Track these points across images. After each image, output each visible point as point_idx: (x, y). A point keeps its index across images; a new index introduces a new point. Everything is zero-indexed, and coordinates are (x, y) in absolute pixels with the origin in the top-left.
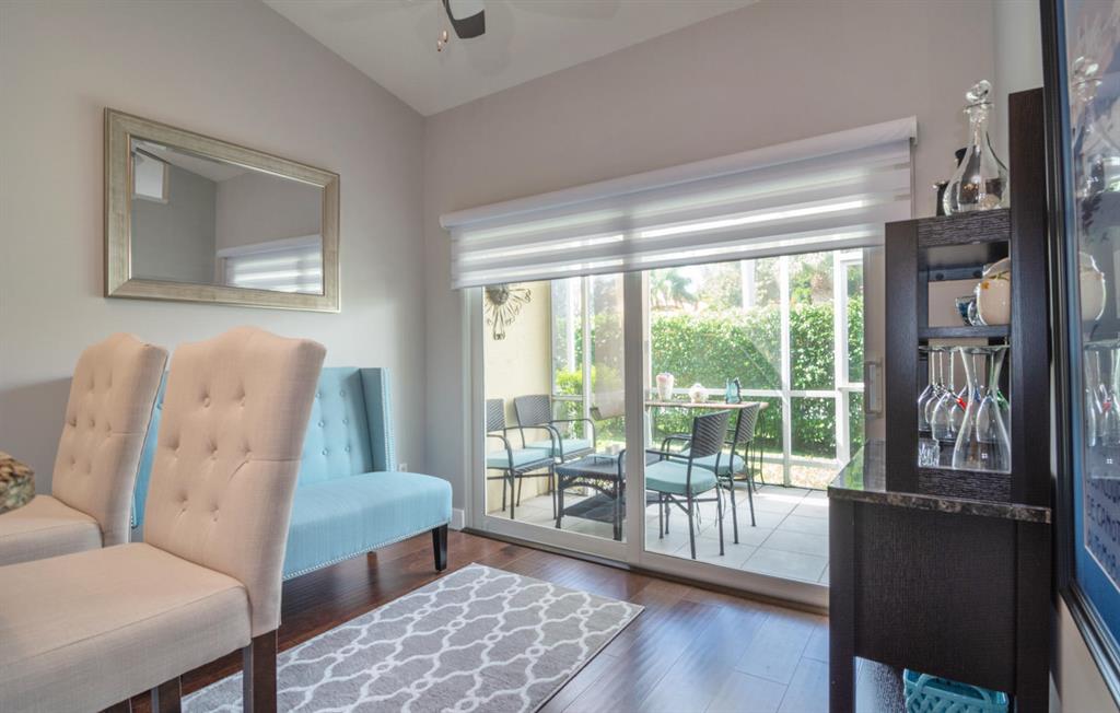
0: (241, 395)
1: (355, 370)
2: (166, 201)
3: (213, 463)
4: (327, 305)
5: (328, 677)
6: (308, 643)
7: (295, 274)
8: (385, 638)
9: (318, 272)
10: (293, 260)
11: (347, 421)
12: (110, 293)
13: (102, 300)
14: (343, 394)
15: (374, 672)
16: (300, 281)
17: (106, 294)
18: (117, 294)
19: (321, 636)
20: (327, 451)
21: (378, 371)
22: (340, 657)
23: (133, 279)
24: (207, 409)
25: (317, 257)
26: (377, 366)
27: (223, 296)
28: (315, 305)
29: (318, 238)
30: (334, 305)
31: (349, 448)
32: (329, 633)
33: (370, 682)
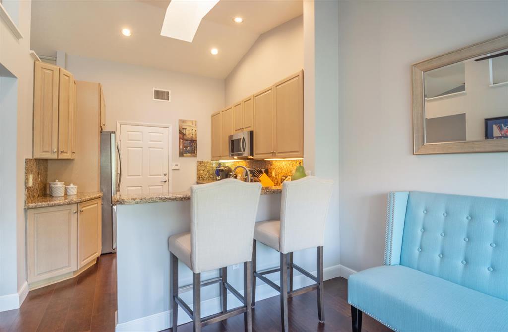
17: (414, 154)
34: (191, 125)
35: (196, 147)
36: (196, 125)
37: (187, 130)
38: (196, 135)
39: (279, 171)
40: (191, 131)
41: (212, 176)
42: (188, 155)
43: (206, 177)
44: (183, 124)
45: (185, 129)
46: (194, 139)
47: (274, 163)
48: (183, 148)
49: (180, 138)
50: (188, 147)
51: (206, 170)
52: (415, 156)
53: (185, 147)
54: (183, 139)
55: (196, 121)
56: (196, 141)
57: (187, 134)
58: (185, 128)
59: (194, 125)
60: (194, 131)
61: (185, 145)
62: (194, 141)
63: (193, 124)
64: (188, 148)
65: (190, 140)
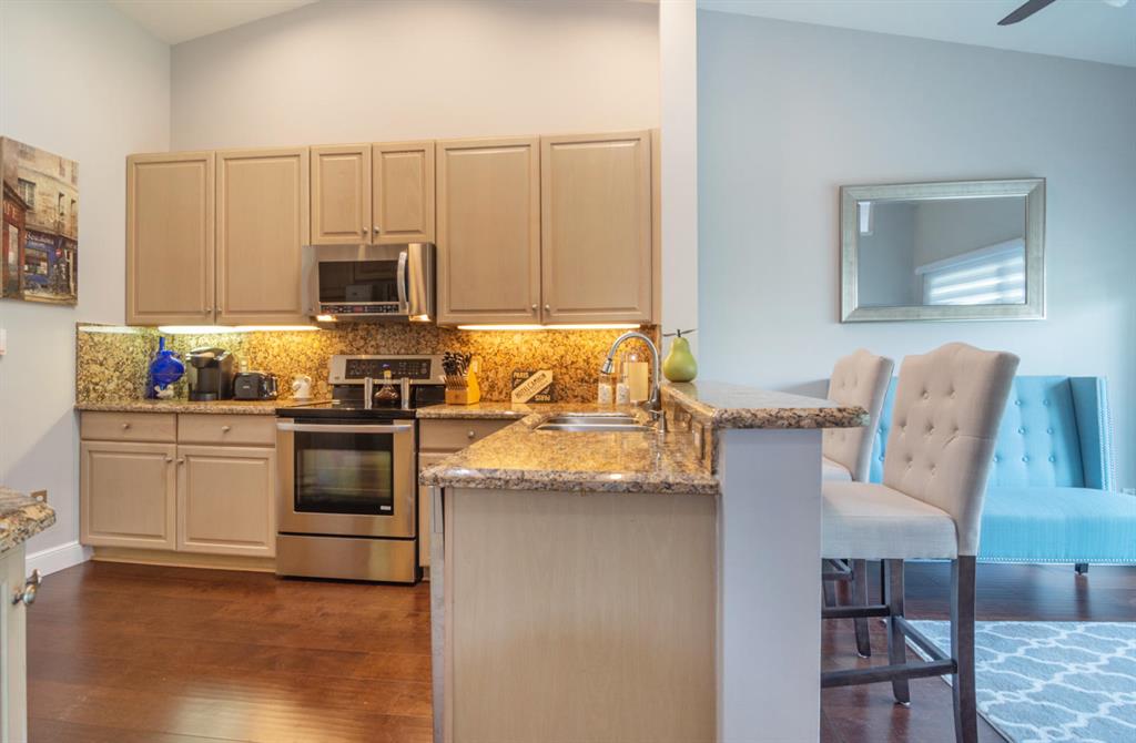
0: (951, 391)
1: (1065, 378)
2: (871, 234)
3: (930, 437)
4: (1029, 314)
5: (1020, 652)
6: (1002, 623)
7: (994, 281)
8: (1087, 647)
9: (1020, 277)
10: (993, 268)
11: (1052, 431)
12: (844, 319)
13: (838, 326)
14: (1048, 403)
15: (1072, 668)
16: (999, 288)
17: (840, 321)
18: (851, 319)
19: (1016, 623)
20: (1028, 459)
21: (1093, 381)
22: (1034, 643)
23: (859, 308)
24: (927, 401)
25: (1020, 261)
26: (1092, 376)
27: (925, 313)
28: (1017, 314)
29: (1021, 241)
30: (1038, 312)
31: (1054, 459)
32: (1024, 623)
33: (1066, 673)
34: (56, 174)
35: (75, 270)
36: (74, 180)
37: (36, 190)
38: (74, 217)
39: (497, 359)
40: (55, 200)
41: (129, 385)
42: (44, 295)
43: (112, 386)
44: (22, 162)
45: (32, 185)
46: (66, 233)
47: (475, 337)
48: (19, 263)
49: (8, 220)
50: (44, 264)
51: (111, 362)
52: (846, 325)
53: (29, 260)
54: (23, 228)
55: (74, 165)
56: (75, 243)
57: (38, 205)
58: (31, 179)
59: (67, 179)
60: (66, 200)
61: (29, 252)
62: (65, 240)
63: (62, 172)
64: (43, 268)
65: (47, 236)
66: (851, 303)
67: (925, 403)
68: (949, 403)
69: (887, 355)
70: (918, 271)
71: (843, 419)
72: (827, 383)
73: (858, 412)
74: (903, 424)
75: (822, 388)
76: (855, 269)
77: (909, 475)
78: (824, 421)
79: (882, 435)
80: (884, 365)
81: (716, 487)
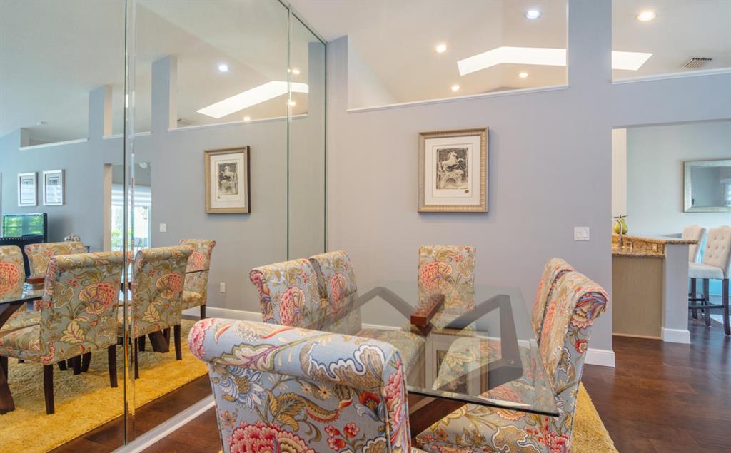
0: (723, 238)
12: (685, 211)
13: (683, 214)
17: (684, 212)
18: (688, 211)
23: (692, 207)
52: (686, 214)
66: (688, 205)
67: (716, 241)
68: (723, 241)
69: (704, 227)
70: (722, 181)
71: (693, 243)
72: (681, 234)
73: (697, 241)
74: (709, 247)
75: (679, 236)
76: (690, 192)
77: (711, 261)
78: (689, 243)
79: (702, 254)
80: (703, 231)
81: (664, 256)
